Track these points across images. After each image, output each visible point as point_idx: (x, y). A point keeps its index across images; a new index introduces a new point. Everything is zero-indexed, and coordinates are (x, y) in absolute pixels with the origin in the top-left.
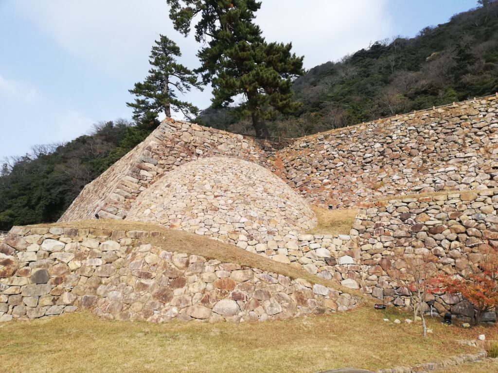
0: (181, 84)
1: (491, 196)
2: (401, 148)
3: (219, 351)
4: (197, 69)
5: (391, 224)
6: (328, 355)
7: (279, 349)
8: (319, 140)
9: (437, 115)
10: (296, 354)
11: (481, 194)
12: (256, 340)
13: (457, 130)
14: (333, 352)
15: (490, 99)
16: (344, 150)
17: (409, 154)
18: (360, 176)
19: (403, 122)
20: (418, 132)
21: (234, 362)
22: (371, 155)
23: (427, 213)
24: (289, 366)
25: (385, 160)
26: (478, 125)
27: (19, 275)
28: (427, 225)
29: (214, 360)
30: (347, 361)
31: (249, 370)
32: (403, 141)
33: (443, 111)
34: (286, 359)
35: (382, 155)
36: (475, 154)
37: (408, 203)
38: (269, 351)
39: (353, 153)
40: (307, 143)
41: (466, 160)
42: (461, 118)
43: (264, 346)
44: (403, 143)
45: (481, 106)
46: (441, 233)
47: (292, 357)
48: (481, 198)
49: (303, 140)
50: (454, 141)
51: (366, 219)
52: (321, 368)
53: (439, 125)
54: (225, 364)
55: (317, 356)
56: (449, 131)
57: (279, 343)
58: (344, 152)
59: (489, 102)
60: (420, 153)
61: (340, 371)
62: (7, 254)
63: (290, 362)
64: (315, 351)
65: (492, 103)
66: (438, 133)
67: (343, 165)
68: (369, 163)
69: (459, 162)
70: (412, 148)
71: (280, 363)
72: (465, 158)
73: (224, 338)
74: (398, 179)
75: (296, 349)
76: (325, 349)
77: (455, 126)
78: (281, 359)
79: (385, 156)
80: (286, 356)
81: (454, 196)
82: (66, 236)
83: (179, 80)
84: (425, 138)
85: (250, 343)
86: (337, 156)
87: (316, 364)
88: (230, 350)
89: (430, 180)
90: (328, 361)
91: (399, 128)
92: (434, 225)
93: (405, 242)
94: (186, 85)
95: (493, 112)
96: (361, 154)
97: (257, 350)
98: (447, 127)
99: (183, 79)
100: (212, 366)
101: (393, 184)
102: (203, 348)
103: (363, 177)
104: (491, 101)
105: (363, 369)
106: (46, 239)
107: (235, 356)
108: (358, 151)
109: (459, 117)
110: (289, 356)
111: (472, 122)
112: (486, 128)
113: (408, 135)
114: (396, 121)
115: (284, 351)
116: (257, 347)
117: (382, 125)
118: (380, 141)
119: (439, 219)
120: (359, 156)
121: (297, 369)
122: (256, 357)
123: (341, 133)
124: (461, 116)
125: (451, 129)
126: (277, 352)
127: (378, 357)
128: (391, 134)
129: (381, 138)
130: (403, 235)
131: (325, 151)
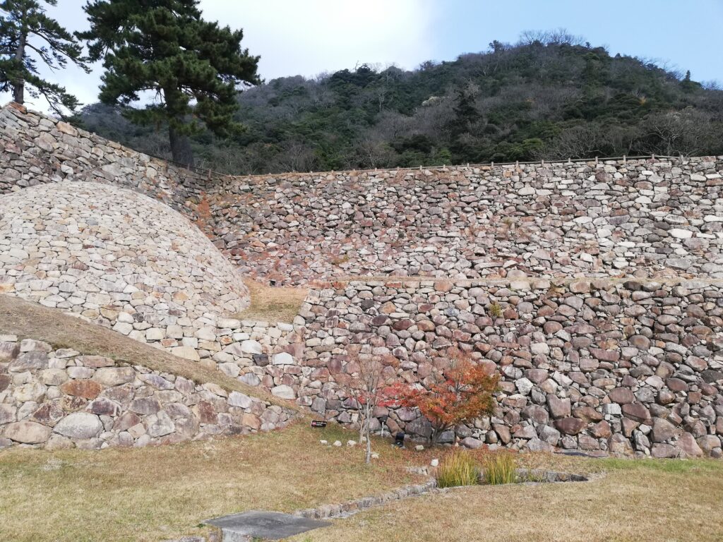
1: (467, 289)
2: (375, 213)
3: (50, 495)
4: (81, 31)
5: (349, 313)
6: (230, 494)
7: (155, 488)
8: (269, 184)
9: (422, 177)
10: (182, 494)
11: (457, 284)
12: (122, 476)
13: (442, 201)
14: (239, 489)
15: (484, 168)
16: (302, 204)
17: (384, 223)
18: (318, 243)
19: (382, 179)
20: (399, 197)
21: (73, 512)
22: (336, 217)
23: (394, 303)
24: (166, 514)
25: (353, 226)
26: (467, 199)
28: (391, 318)
29: (37, 510)
30: (256, 500)
31: (96, 523)
32: (379, 204)
33: (430, 174)
34: (164, 503)
35: (350, 219)
36: (459, 234)
37: (373, 287)
38: (139, 492)
39: (314, 211)
40: (250, 185)
41: (448, 240)
42: (450, 186)
43: (134, 484)
44: (379, 208)
45: (473, 175)
46: (406, 330)
47: (174, 500)
48: (457, 290)
49: (245, 180)
50: (437, 215)
51: (318, 303)
52: (215, 513)
53: (423, 192)
54: (56, 515)
55: (213, 497)
56: (434, 200)
57: (158, 479)
58: (301, 207)
59: (482, 172)
60: (398, 224)
61: (243, 515)
63: (168, 507)
64: (214, 488)
65: (486, 174)
66: (421, 202)
67: (297, 226)
68: (332, 227)
69: (440, 242)
70: (388, 216)
71: (152, 509)
72: (447, 237)
73: (66, 473)
74: (367, 255)
75: (184, 486)
76: (229, 485)
77: (441, 196)
78: (154, 503)
79: (354, 221)
80: (165, 498)
81: (427, 283)
83: (47, 45)
84: (405, 205)
85: (110, 481)
86: (291, 211)
87: (209, 507)
88: (70, 493)
89: (404, 260)
90: (228, 503)
91: (376, 186)
92: (400, 319)
93: (363, 338)
94: (60, 57)
95: (485, 185)
96: (324, 214)
97: (118, 491)
98: (432, 196)
99: (54, 45)
100: (30, 519)
101: (360, 260)
102: (21, 490)
103: (322, 245)
104: (485, 171)
105: (276, 510)
107: (77, 501)
108: (320, 209)
109: (448, 184)
110: (171, 497)
111: (461, 195)
112: (475, 204)
113: (386, 198)
114: (374, 176)
115: (163, 491)
116: (119, 487)
117: (356, 179)
118: (350, 200)
119: (406, 312)
120: (321, 216)
121: (177, 517)
122: (114, 502)
123: (301, 179)
124: (450, 184)
125: (437, 199)
126: (151, 492)
127: (300, 494)
128: (365, 193)
129: (352, 196)
130: (361, 329)
131: (276, 202)
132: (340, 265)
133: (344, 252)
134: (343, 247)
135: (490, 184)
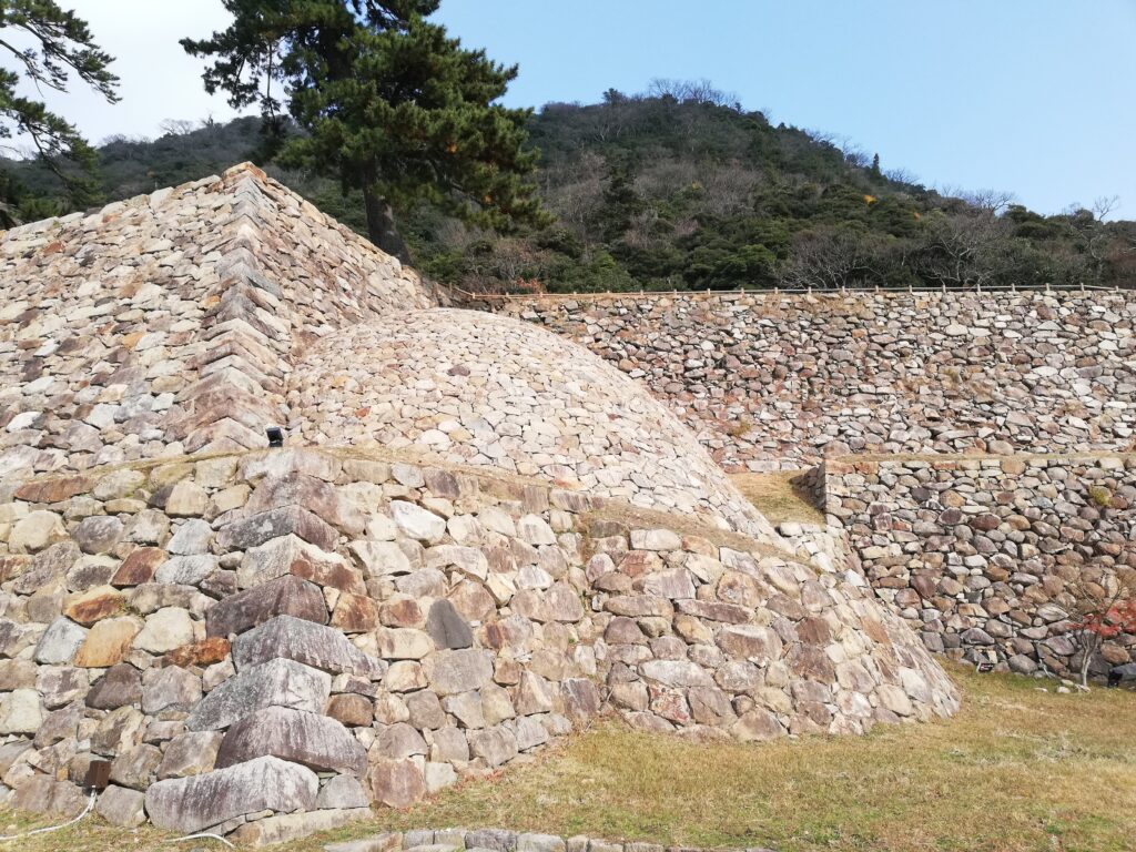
2: (754, 357)
5: (901, 508)
8: (568, 310)
9: (805, 307)
11: (1032, 464)
13: (847, 343)
15: (889, 295)
16: (638, 343)
17: (773, 372)
18: (689, 404)
19: (746, 307)
20: (780, 334)
22: (700, 363)
23: (957, 491)
25: (730, 377)
26: (882, 339)
28: (967, 514)
32: (757, 345)
33: (817, 301)
35: (720, 366)
36: (893, 391)
39: (660, 353)
40: (537, 311)
41: (880, 398)
42: (850, 319)
44: (758, 350)
45: (876, 305)
46: (996, 529)
48: (1033, 471)
49: (527, 302)
50: (848, 361)
51: (849, 495)
53: (814, 327)
56: (834, 340)
58: (638, 347)
59: (888, 301)
60: (794, 375)
65: (893, 304)
66: (815, 342)
67: (643, 377)
68: (697, 379)
69: (870, 402)
70: (778, 363)
72: (876, 394)
74: (772, 421)
77: (844, 333)
79: (727, 370)
81: (990, 463)
82: (438, 493)
84: (796, 347)
86: (624, 353)
89: (833, 428)
91: (741, 317)
92: (977, 515)
93: (942, 544)
94: (55, 68)
95: (896, 319)
96: (679, 358)
98: (830, 333)
99: (50, 48)
103: (696, 406)
104: (891, 299)
108: (669, 351)
109: (845, 317)
111: (871, 332)
112: (894, 347)
113: (763, 335)
114: (733, 302)
117: (706, 306)
118: (710, 337)
119: (980, 503)
120: (675, 362)
123: (619, 304)
124: (848, 316)
125: (838, 338)
128: (729, 328)
129: (711, 331)
131: (592, 339)
132: (742, 436)
133: (735, 416)
134: (731, 409)
135: (903, 319)
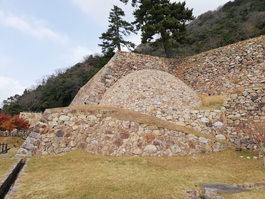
0: (125, 31)
2: (252, 58)
3: (145, 171)
4: (133, 22)
5: (246, 103)
6: (205, 175)
7: (178, 171)
8: (203, 56)
10: (187, 174)
12: (166, 166)
14: (208, 174)
16: (217, 61)
17: (258, 61)
18: (227, 76)
19: (254, 43)
21: (153, 177)
22: (234, 63)
24: (183, 180)
25: (243, 66)
27: (50, 133)
29: (143, 176)
30: (216, 178)
31: (161, 181)
32: (254, 54)
34: (182, 177)
37: (256, 90)
38: (173, 172)
39: (223, 63)
40: (195, 59)
43: (170, 169)
44: (254, 55)
47: (185, 175)
49: (193, 57)
51: (230, 100)
52: (201, 182)
54: (148, 178)
55: (199, 176)
57: (178, 168)
58: (217, 62)
61: (212, 184)
62: (44, 123)
64: (198, 173)
67: (217, 70)
68: (232, 68)
70: (259, 58)
71: (178, 178)
73: (149, 165)
74: (251, 77)
75: (188, 171)
76: (204, 172)
78: (178, 176)
79: (242, 64)
80: (181, 175)
82: (70, 113)
83: (124, 29)
85: (163, 168)
86: (213, 65)
87: (198, 179)
88: (151, 171)
90: (205, 179)
91: (251, 46)
93: (254, 113)
94: (128, 32)
96: (228, 63)
97: (165, 171)
99: (126, 29)
100: (141, 178)
101: (248, 79)
102: (137, 169)
103: (229, 76)
105: (225, 183)
106: (61, 115)
107: (154, 174)
108: (226, 62)
110: (184, 175)
113: (257, 50)
114: (250, 42)
115: (180, 172)
116: (166, 170)
117: (241, 45)
118: (239, 55)
120: (227, 65)
121: (187, 182)
122: (165, 175)
123: (216, 51)
126: (177, 172)
127: (234, 177)
128: (246, 50)
129: (240, 53)
130: (253, 109)
131: (207, 63)
132: (238, 83)
133: (239, 77)
134: (239, 76)
